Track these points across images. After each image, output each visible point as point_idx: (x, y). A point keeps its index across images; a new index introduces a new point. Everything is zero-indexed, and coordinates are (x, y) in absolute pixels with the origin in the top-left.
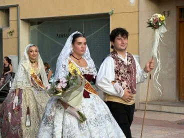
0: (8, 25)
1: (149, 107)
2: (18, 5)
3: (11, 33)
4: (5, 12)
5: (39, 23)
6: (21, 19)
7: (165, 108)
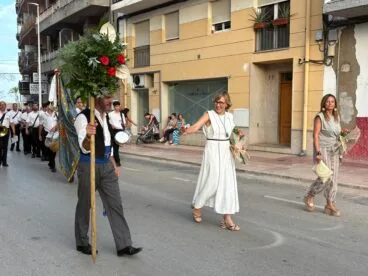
0: (153, 86)
1: (257, 148)
2: (160, 71)
3: (155, 92)
4: (151, 77)
5: (175, 85)
6: (162, 82)
7: (268, 149)
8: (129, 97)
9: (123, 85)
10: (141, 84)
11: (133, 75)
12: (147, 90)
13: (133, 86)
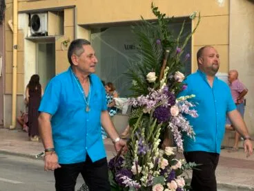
0: (62, 32)
2: (75, 6)
3: (66, 43)
4: (59, 15)
5: (102, 30)
6: (80, 25)
8: (21, 52)
9: (11, 31)
10: (42, 29)
11: (29, 13)
12: (53, 39)
13: (28, 32)
